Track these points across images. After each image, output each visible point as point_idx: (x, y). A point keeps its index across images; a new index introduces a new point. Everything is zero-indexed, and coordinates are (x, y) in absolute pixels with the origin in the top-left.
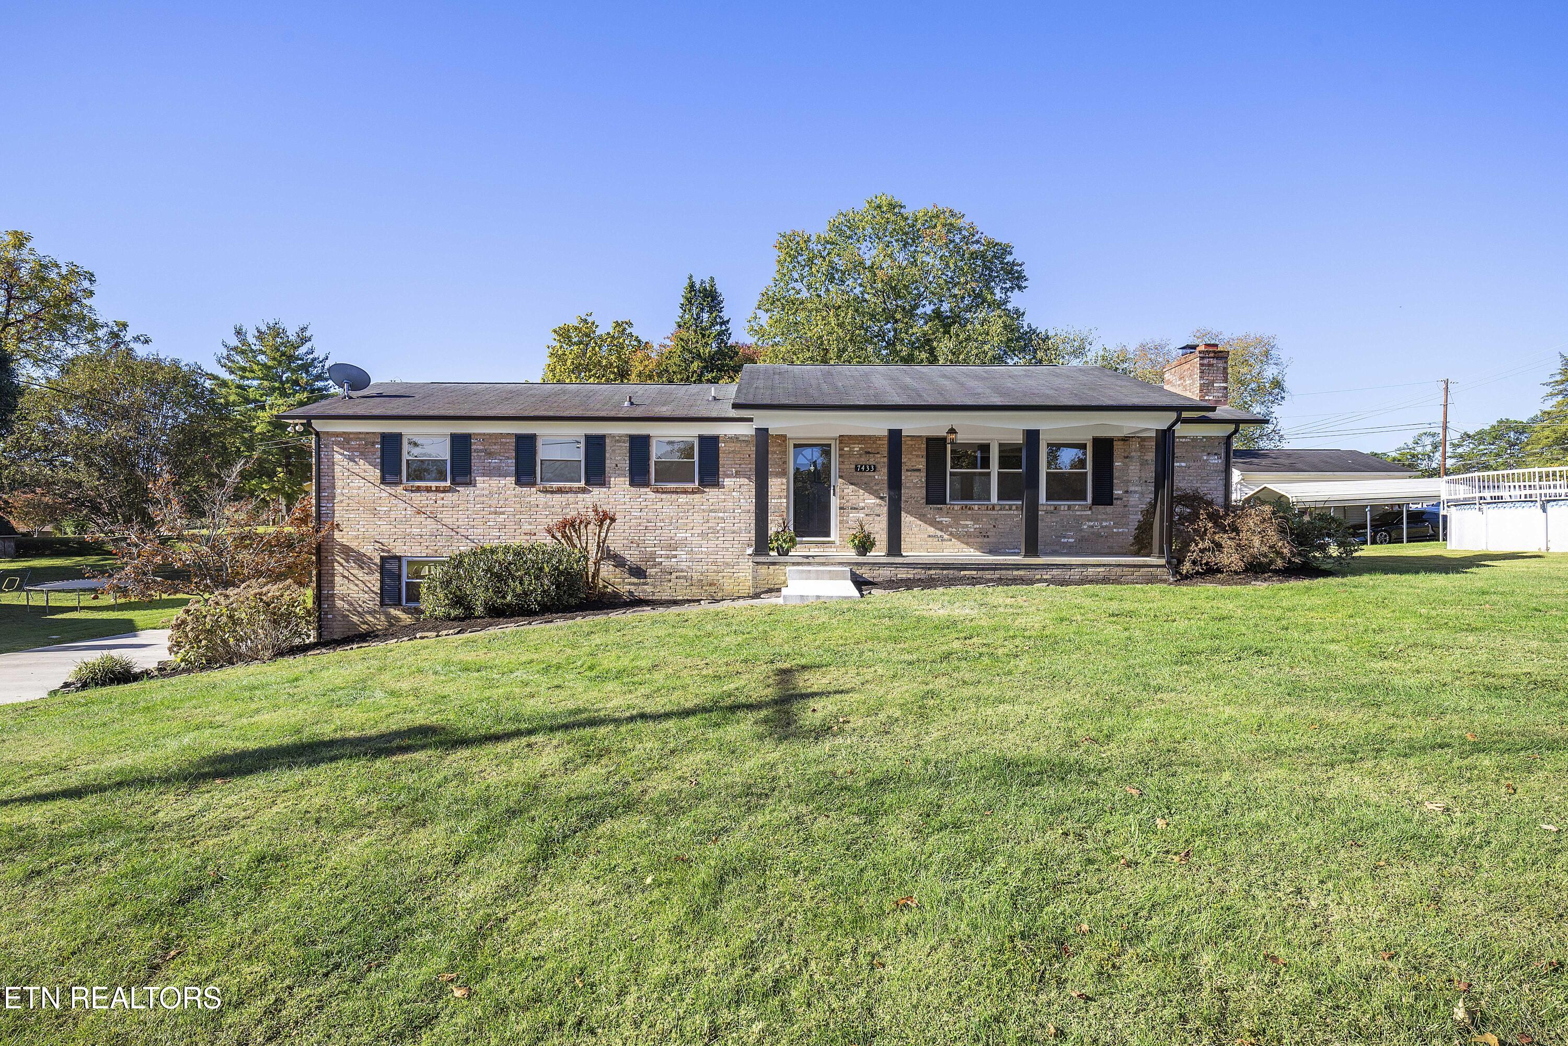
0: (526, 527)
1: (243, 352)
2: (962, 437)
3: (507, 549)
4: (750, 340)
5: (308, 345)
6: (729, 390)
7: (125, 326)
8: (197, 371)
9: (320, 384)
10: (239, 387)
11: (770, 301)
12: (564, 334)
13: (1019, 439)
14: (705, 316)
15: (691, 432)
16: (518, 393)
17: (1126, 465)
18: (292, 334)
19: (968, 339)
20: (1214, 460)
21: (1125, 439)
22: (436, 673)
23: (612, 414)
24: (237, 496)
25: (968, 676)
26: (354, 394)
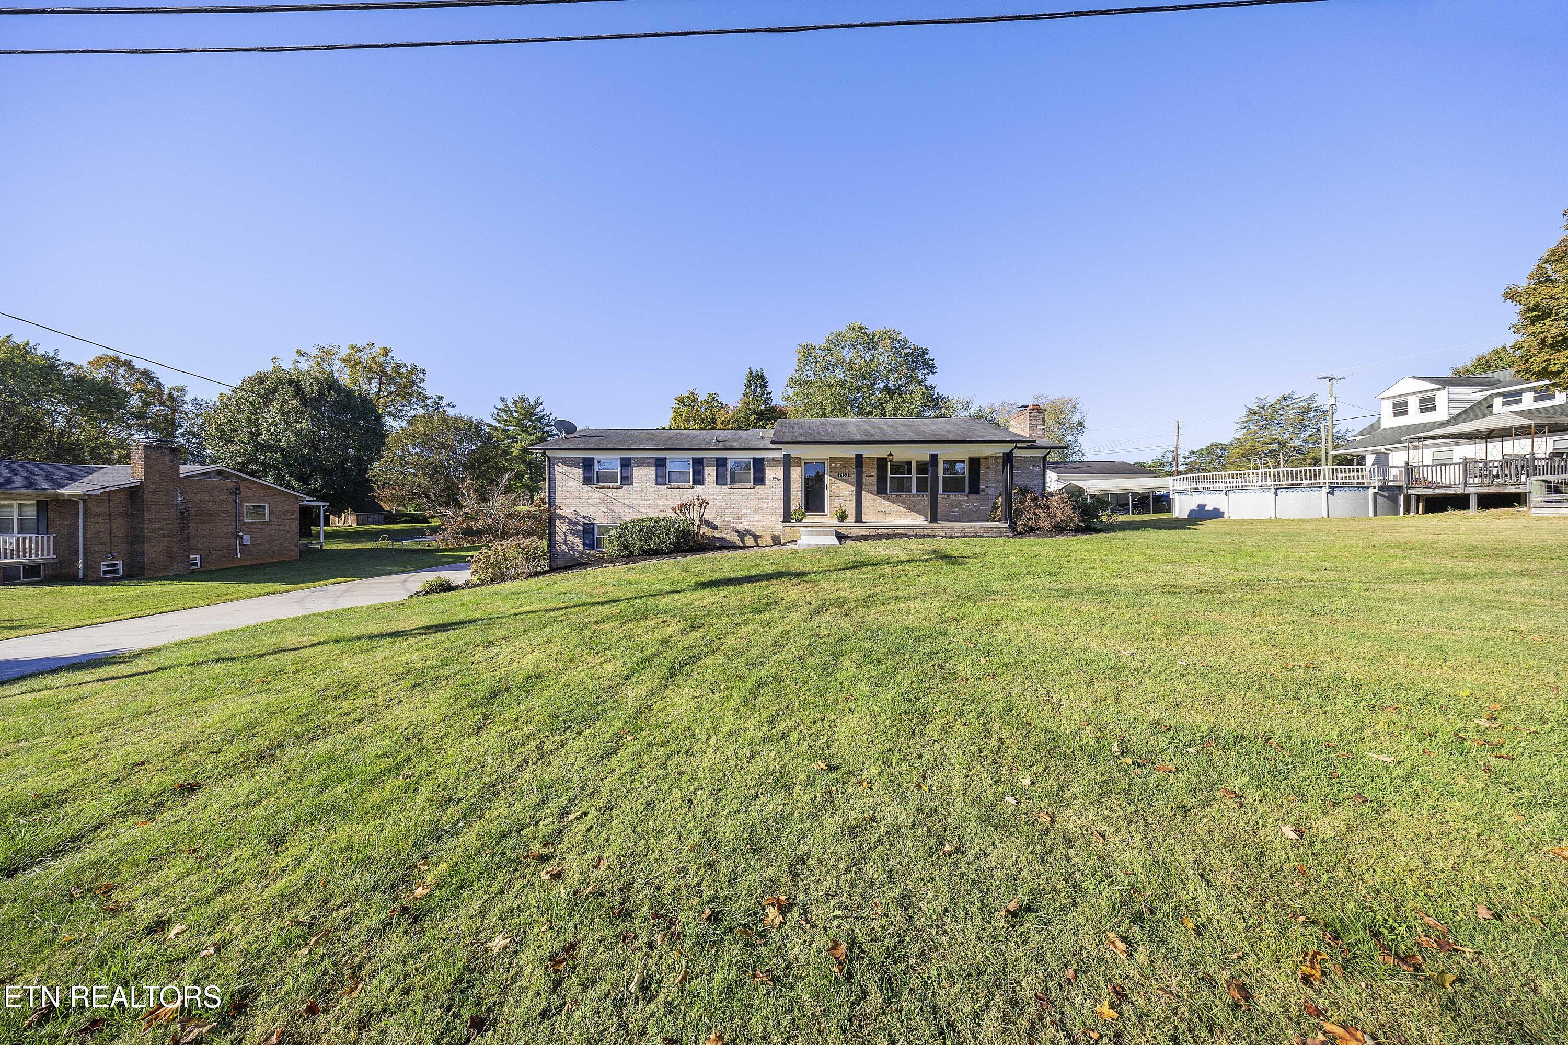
0: (661, 508)
1: (505, 411)
2: (896, 458)
3: (651, 519)
4: (783, 403)
5: (541, 407)
6: (770, 432)
7: (441, 398)
8: (480, 423)
9: (548, 429)
10: (504, 430)
11: (794, 382)
12: (681, 400)
13: (927, 458)
14: (758, 390)
15: (748, 456)
16: (656, 435)
17: (987, 472)
18: (532, 401)
19: (904, 402)
20: (1037, 469)
21: (986, 458)
22: (614, 585)
23: (707, 446)
24: (508, 490)
25: (892, 587)
26: (568, 436)
